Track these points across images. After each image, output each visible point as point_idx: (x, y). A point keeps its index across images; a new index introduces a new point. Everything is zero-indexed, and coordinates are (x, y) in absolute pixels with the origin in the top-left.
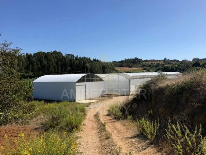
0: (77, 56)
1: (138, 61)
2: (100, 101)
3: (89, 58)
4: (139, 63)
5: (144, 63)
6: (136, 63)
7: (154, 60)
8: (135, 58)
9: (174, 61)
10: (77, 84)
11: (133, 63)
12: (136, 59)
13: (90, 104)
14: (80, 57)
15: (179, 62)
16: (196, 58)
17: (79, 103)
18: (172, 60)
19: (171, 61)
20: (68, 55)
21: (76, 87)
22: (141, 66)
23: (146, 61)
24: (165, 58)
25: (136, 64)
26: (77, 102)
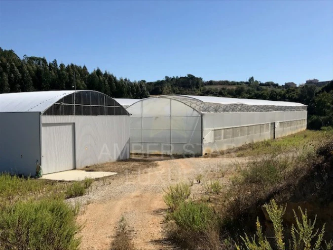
0: (55, 62)
1: (195, 82)
2: (121, 173)
3: (85, 67)
4: (197, 88)
5: (207, 87)
6: (190, 87)
7: (226, 83)
8: (189, 75)
9: (268, 84)
10: (45, 119)
11: (184, 87)
12: (191, 77)
13: (88, 183)
14: (62, 65)
15: (280, 87)
16: (312, 79)
17: (52, 182)
18: (264, 83)
19: (261, 84)
20: (32, 58)
21: (43, 129)
22: (200, 93)
23: (211, 83)
24: (251, 77)
25: (190, 90)
26: (44, 177)
